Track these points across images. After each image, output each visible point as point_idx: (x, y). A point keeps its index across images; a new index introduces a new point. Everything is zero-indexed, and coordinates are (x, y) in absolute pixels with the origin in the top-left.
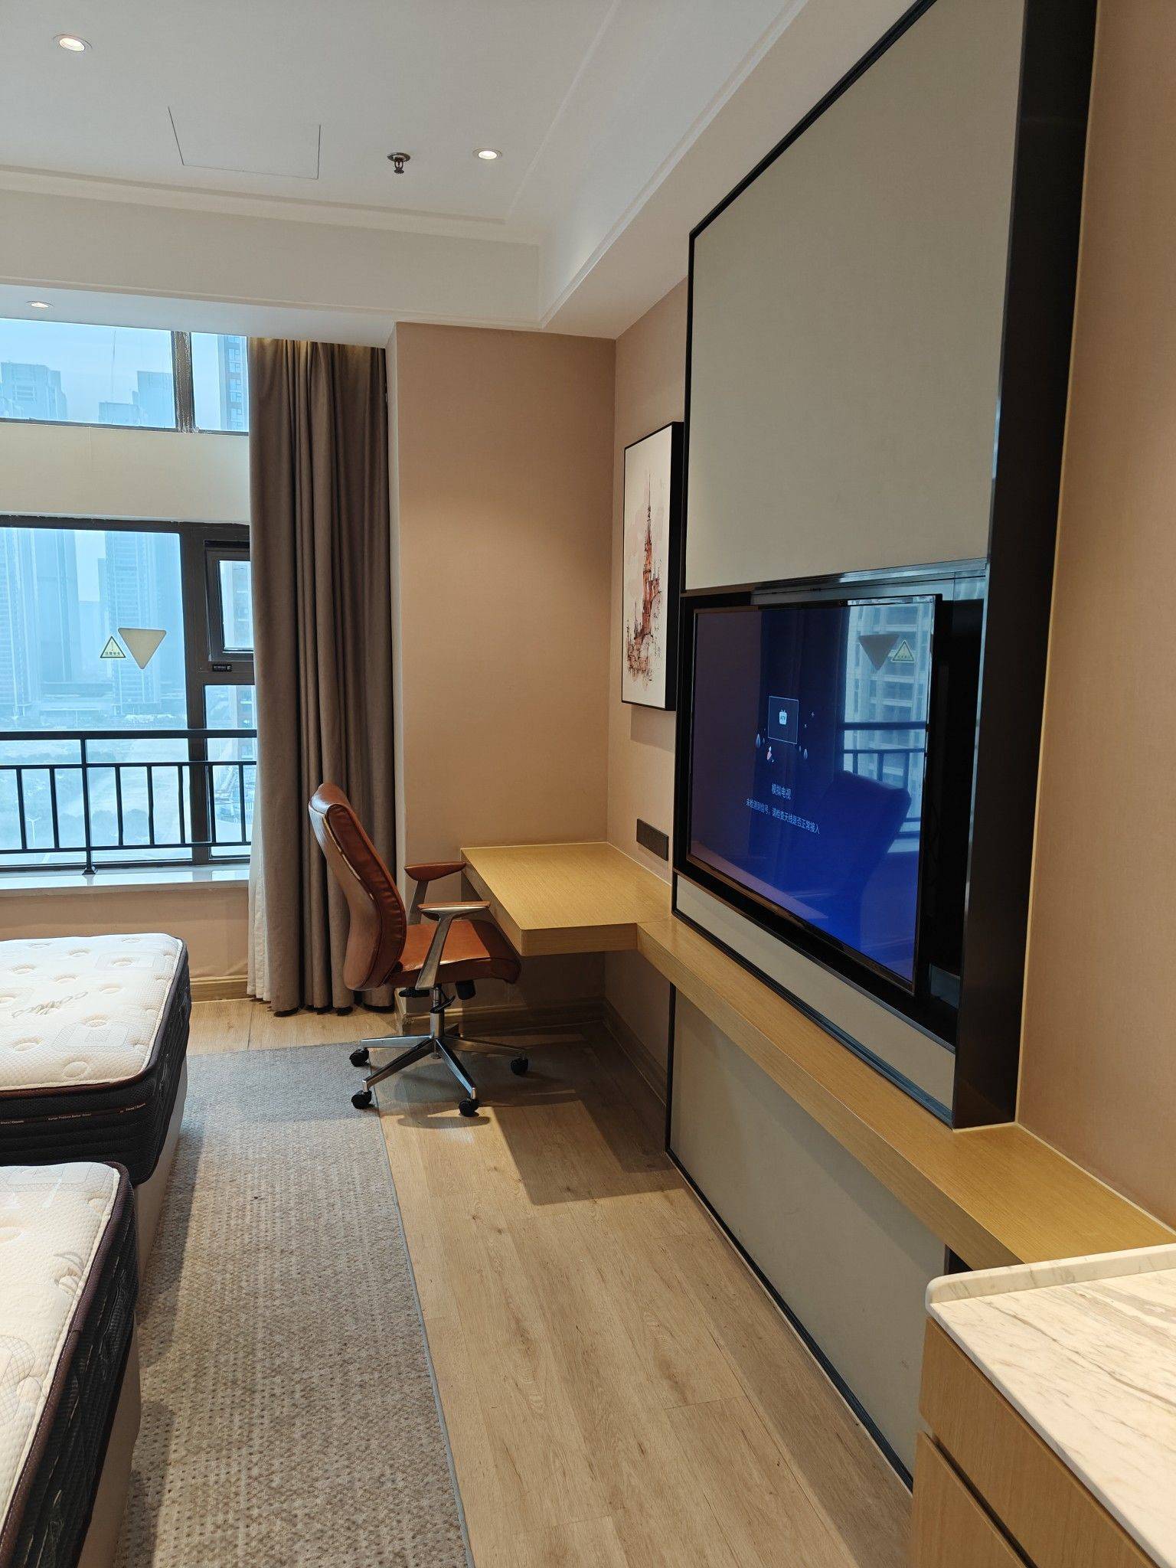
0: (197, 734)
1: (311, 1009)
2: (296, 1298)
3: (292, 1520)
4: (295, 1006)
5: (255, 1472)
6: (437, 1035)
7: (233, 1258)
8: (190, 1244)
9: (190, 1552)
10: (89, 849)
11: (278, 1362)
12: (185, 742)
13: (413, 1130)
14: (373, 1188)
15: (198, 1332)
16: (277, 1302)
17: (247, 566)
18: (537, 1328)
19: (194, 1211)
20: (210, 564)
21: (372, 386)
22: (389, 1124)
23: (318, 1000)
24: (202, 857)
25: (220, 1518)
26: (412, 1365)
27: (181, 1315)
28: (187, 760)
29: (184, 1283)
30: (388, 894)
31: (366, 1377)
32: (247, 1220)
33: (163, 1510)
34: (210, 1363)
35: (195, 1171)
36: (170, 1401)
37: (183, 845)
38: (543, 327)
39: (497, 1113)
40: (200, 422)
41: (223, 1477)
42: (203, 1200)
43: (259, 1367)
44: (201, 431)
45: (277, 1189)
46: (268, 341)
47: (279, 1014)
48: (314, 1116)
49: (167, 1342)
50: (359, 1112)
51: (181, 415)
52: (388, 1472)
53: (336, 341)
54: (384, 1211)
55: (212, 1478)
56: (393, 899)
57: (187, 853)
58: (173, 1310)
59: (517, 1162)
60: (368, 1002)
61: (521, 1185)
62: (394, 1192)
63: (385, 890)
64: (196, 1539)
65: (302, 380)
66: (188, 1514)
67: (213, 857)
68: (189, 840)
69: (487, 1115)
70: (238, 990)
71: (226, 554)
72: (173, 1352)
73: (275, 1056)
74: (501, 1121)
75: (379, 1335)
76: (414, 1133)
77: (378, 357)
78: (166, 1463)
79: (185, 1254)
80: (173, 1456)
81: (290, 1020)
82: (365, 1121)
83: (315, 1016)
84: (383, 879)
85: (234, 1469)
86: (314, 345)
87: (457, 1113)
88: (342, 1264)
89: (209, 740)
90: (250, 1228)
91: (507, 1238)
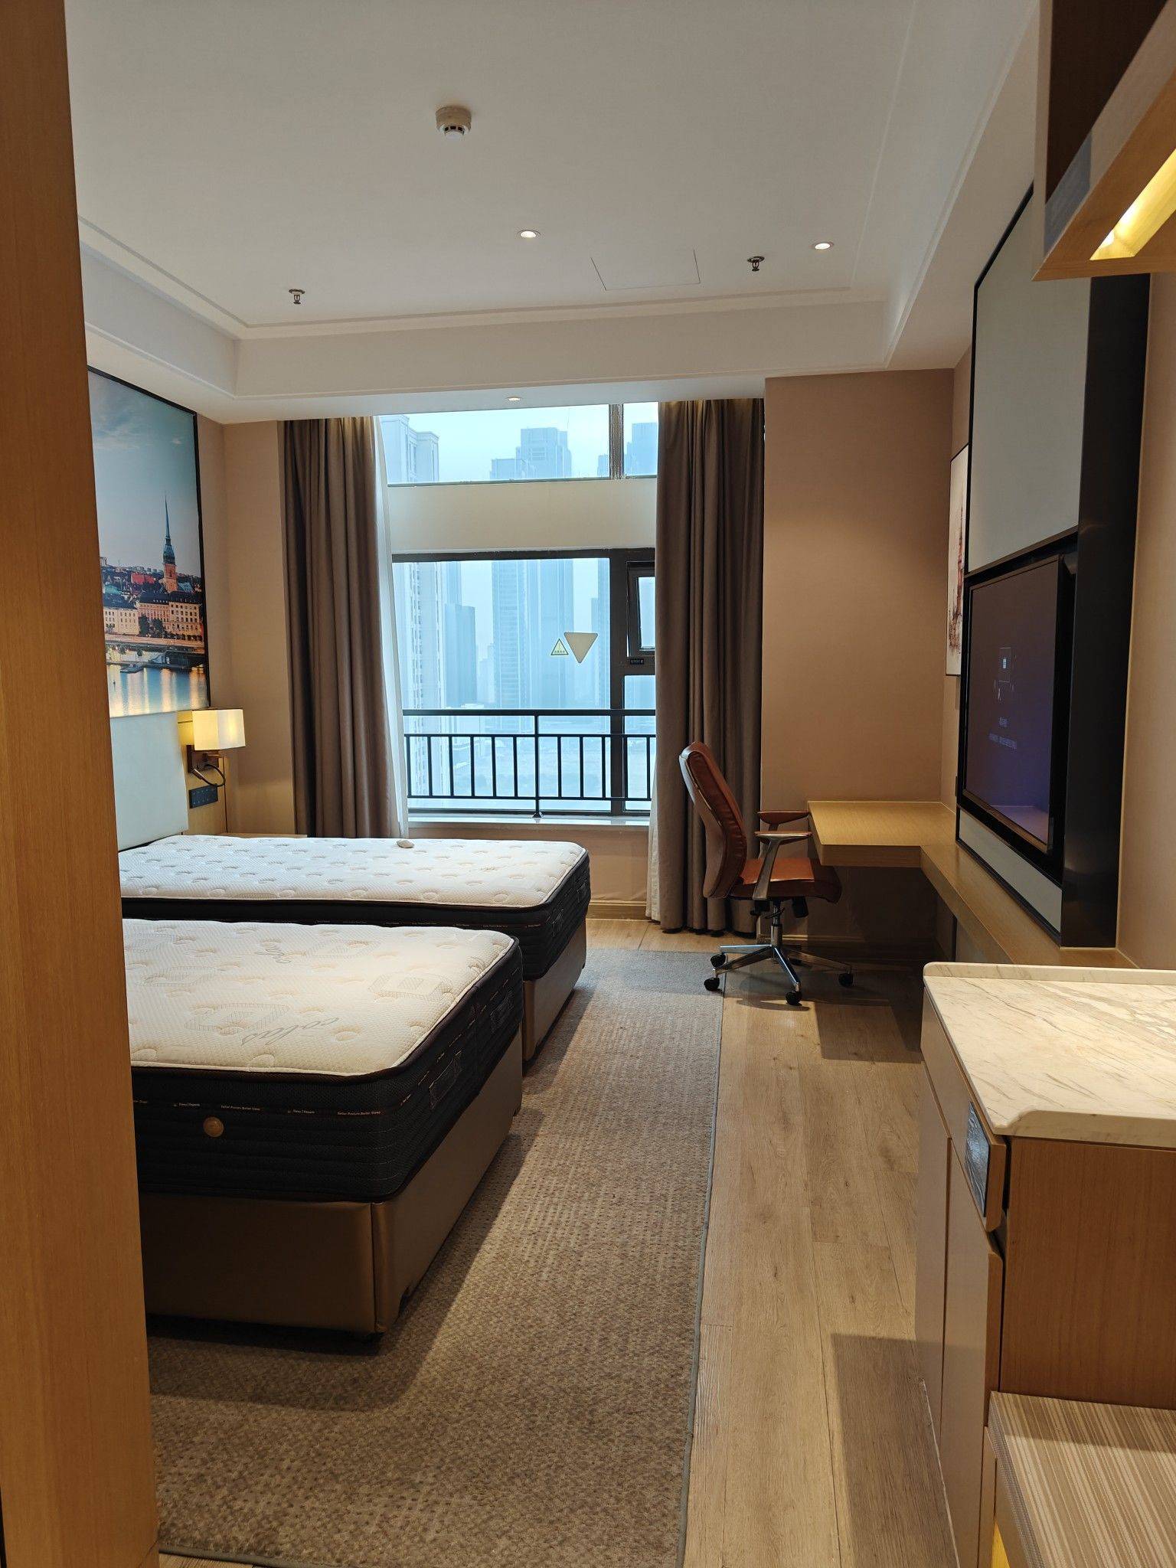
0: (617, 712)
1: (692, 930)
2: (634, 1079)
3: (604, 1170)
4: (679, 926)
5: (587, 1148)
6: (775, 944)
7: (598, 1055)
8: (572, 1044)
9: (541, 1171)
10: (537, 798)
11: (614, 1105)
12: (608, 718)
13: (748, 1008)
14: (705, 1034)
15: (568, 1083)
16: (621, 1079)
17: (652, 580)
18: (798, 1119)
19: (579, 1028)
20: (631, 579)
21: (753, 432)
22: (731, 1003)
23: (696, 923)
24: (618, 810)
25: (562, 1162)
26: (702, 1121)
27: (559, 1075)
28: (609, 733)
29: (564, 1061)
30: (733, 822)
31: (669, 1121)
32: (613, 1038)
33: (530, 1153)
34: (571, 1099)
35: (585, 1010)
36: (544, 1110)
37: (604, 798)
38: (886, 367)
39: (816, 1006)
40: (628, 471)
41: (567, 1146)
42: (585, 1024)
43: (601, 1106)
44: (627, 478)
45: (638, 1025)
46: (673, 403)
47: (665, 932)
48: (675, 991)
49: (548, 1085)
50: (708, 992)
51: (613, 467)
52: (669, 1162)
53: (725, 396)
54: (709, 1046)
55: (561, 1146)
56: (736, 826)
57: (606, 806)
58: (555, 1072)
59: (821, 1035)
60: (736, 929)
61: (818, 1048)
62: (720, 1037)
63: (730, 819)
64: (546, 1166)
65: (698, 431)
66: (543, 1156)
67: (626, 810)
68: (608, 795)
69: (808, 1006)
70: (638, 913)
71: (643, 572)
72: (551, 1091)
73: (656, 955)
74: (817, 1010)
75: (684, 1104)
76: (746, 1009)
77: (757, 405)
78: (536, 1135)
79: (568, 1048)
80: (540, 1133)
81: (674, 937)
82: (714, 999)
83: (695, 936)
84: (729, 810)
85: (575, 1144)
86: (708, 402)
87: (784, 1002)
88: (670, 1068)
89: (627, 718)
90: (614, 1042)
91: (795, 1073)
